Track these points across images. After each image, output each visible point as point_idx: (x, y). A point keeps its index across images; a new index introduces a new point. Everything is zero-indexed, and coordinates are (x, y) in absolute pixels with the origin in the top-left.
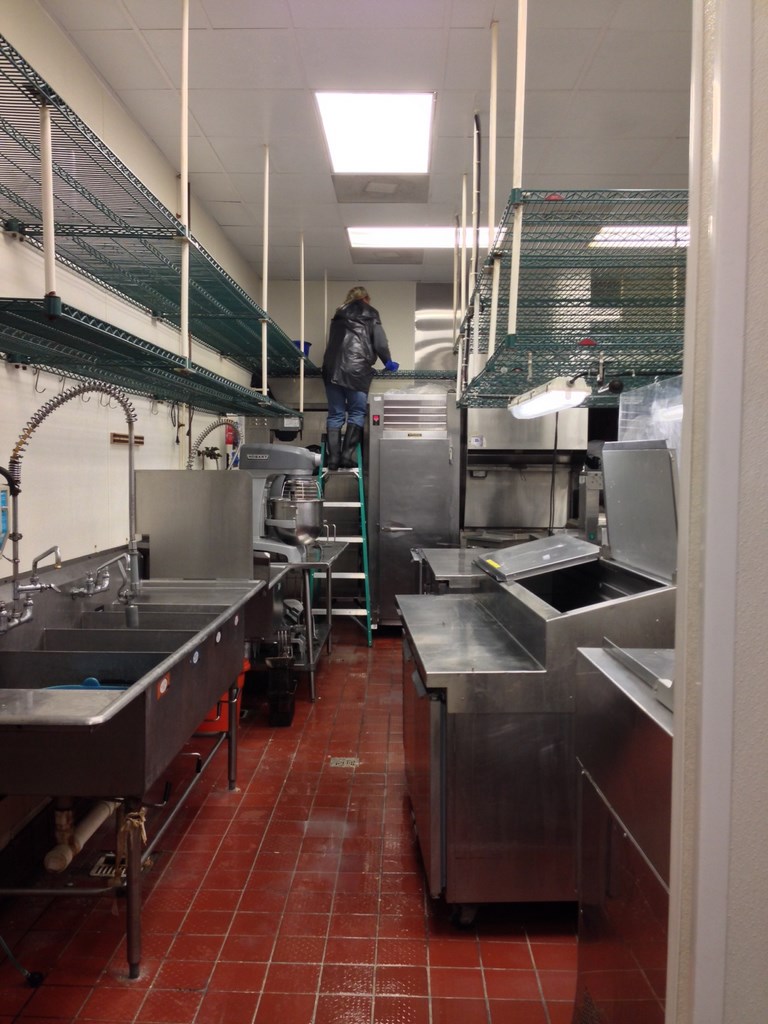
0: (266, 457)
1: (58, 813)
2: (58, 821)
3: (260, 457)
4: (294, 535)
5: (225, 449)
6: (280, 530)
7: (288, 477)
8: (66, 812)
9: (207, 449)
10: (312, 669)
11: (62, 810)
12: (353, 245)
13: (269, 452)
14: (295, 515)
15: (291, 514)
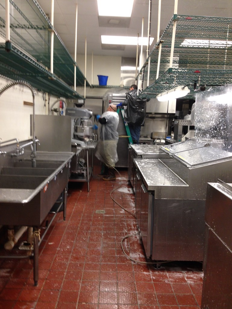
1: (9, 230)
2: (9, 233)
3: (72, 112)
4: (83, 138)
5: (59, 109)
6: (79, 136)
7: (81, 119)
8: (12, 230)
9: (54, 109)
10: (88, 181)
11: (10, 229)
12: (103, 43)
13: (75, 110)
14: (84, 131)
15: (82, 131)
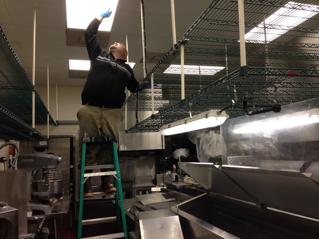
0: (32, 160)
3: (29, 160)
4: (47, 199)
5: (9, 157)
6: (40, 197)
7: (44, 170)
13: (34, 158)
15: (46, 189)
